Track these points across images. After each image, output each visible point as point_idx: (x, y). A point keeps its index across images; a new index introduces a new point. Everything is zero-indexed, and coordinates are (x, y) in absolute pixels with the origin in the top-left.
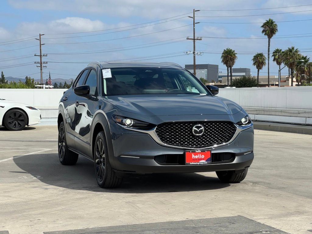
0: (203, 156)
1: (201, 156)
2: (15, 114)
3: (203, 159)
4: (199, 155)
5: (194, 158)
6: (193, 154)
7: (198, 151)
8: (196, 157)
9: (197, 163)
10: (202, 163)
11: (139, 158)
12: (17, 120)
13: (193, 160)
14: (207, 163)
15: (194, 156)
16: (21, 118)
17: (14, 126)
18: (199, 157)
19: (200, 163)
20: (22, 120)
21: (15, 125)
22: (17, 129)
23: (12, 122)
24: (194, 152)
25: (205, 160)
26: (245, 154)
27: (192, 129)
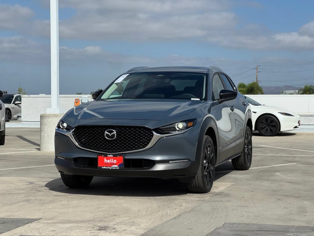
0: (115, 161)
1: (113, 161)
2: (267, 120)
3: (115, 164)
4: (111, 160)
5: (107, 162)
6: (105, 159)
7: (109, 156)
8: (109, 161)
9: (109, 168)
10: (114, 168)
11: (64, 159)
12: (268, 125)
13: (105, 164)
14: (118, 168)
15: (106, 161)
16: (273, 124)
17: (266, 132)
18: (111, 162)
19: (112, 168)
20: (274, 126)
21: (267, 130)
22: (268, 135)
23: (264, 127)
24: (106, 156)
25: (117, 165)
26: (170, 162)
27: (104, 133)
